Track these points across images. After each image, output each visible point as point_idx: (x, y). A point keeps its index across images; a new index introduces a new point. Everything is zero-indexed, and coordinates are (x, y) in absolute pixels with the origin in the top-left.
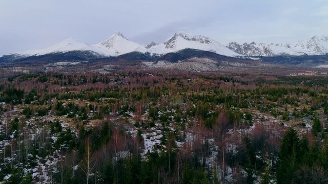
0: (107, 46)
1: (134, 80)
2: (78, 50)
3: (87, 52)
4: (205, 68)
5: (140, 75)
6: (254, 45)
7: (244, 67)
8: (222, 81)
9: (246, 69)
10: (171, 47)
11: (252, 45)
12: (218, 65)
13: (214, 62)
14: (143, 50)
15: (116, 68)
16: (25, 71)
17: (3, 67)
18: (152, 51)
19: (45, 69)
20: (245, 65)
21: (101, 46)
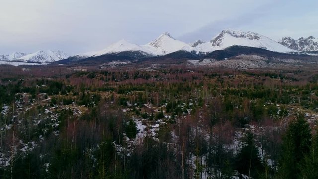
0: (155, 46)
1: (174, 76)
2: (129, 50)
3: (137, 52)
4: (253, 65)
5: (181, 71)
6: (312, 39)
7: (299, 63)
8: (268, 77)
9: (302, 66)
10: (218, 45)
11: (309, 40)
12: (268, 62)
13: (264, 59)
14: (189, 49)
15: (162, 67)
16: (83, 70)
17: (67, 67)
18: (198, 49)
19: (100, 68)
20: (301, 61)
21: (150, 46)
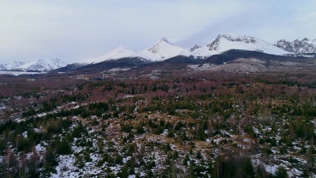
0: (153, 52)
2: (127, 57)
3: (136, 58)
4: (253, 69)
6: (307, 41)
7: (297, 66)
9: (301, 68)
10: (215, 49)
11: (304, 42)
12: (267, 65)
13: (262, 62)
14: (187, 53)
15: (163, 73)
16: (86, 79)
17: (68, 75)
18: (196, 54)
19: (102, 76)
20: (299, 64)
21: (148, 52)
